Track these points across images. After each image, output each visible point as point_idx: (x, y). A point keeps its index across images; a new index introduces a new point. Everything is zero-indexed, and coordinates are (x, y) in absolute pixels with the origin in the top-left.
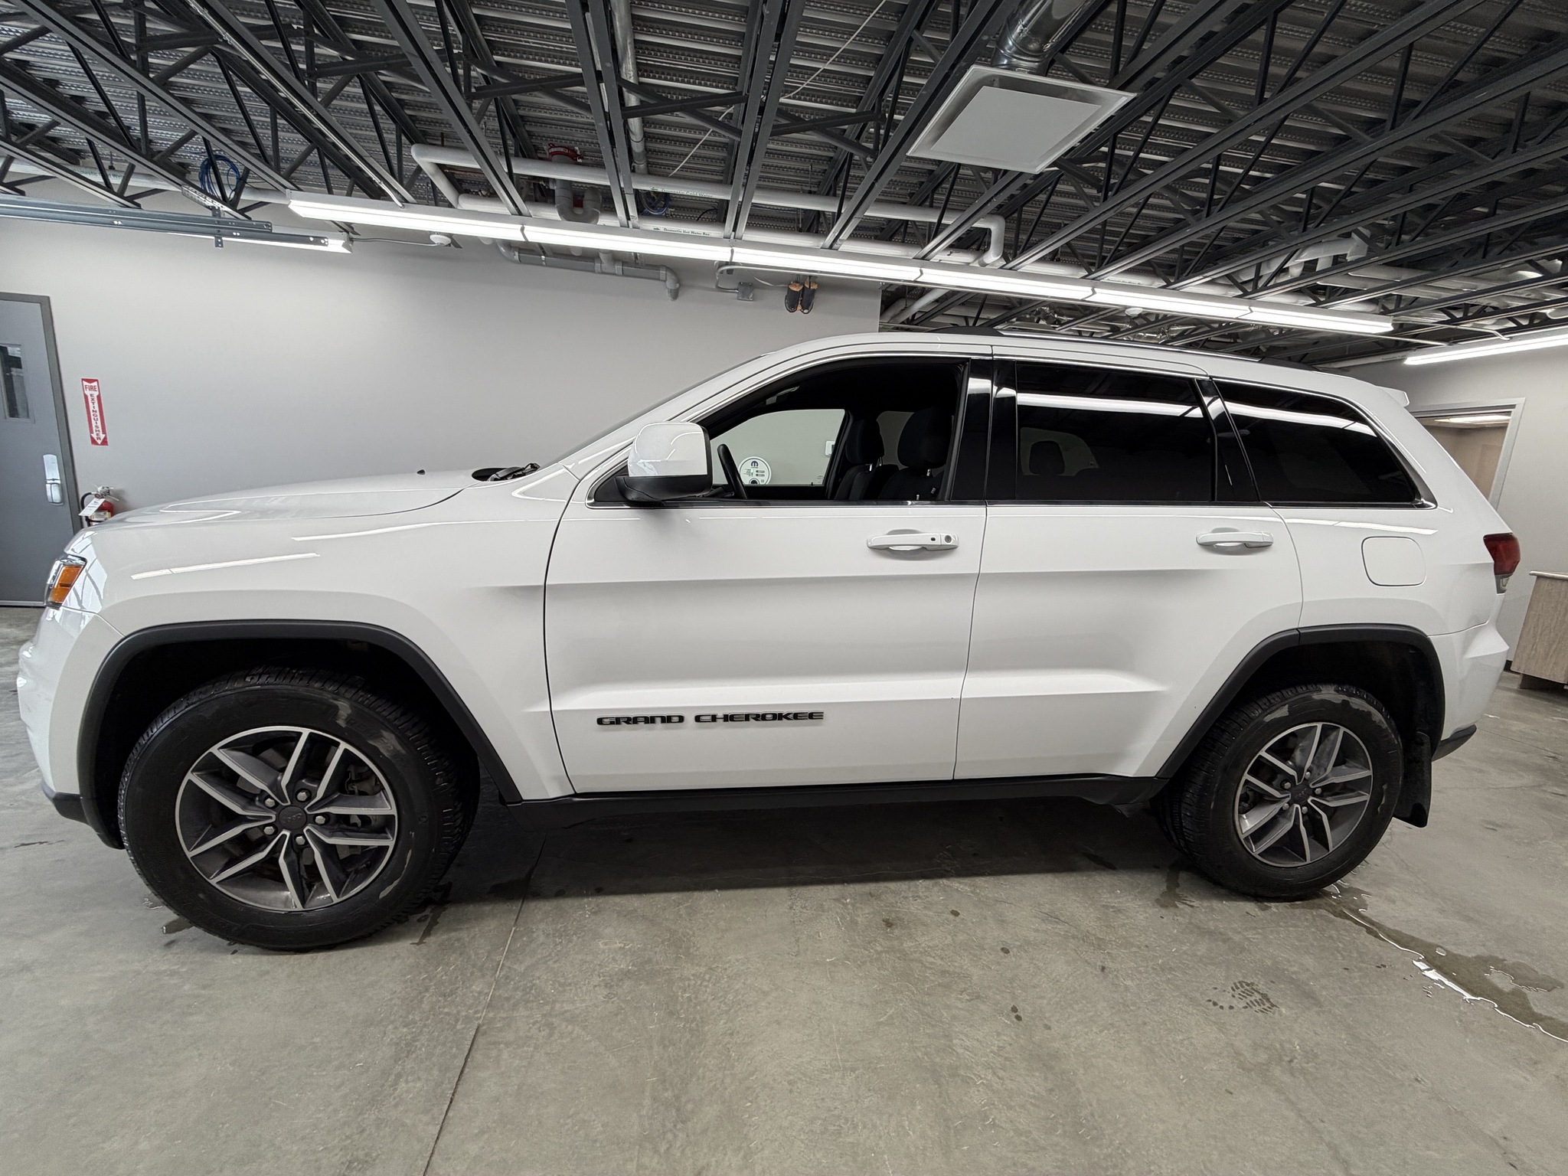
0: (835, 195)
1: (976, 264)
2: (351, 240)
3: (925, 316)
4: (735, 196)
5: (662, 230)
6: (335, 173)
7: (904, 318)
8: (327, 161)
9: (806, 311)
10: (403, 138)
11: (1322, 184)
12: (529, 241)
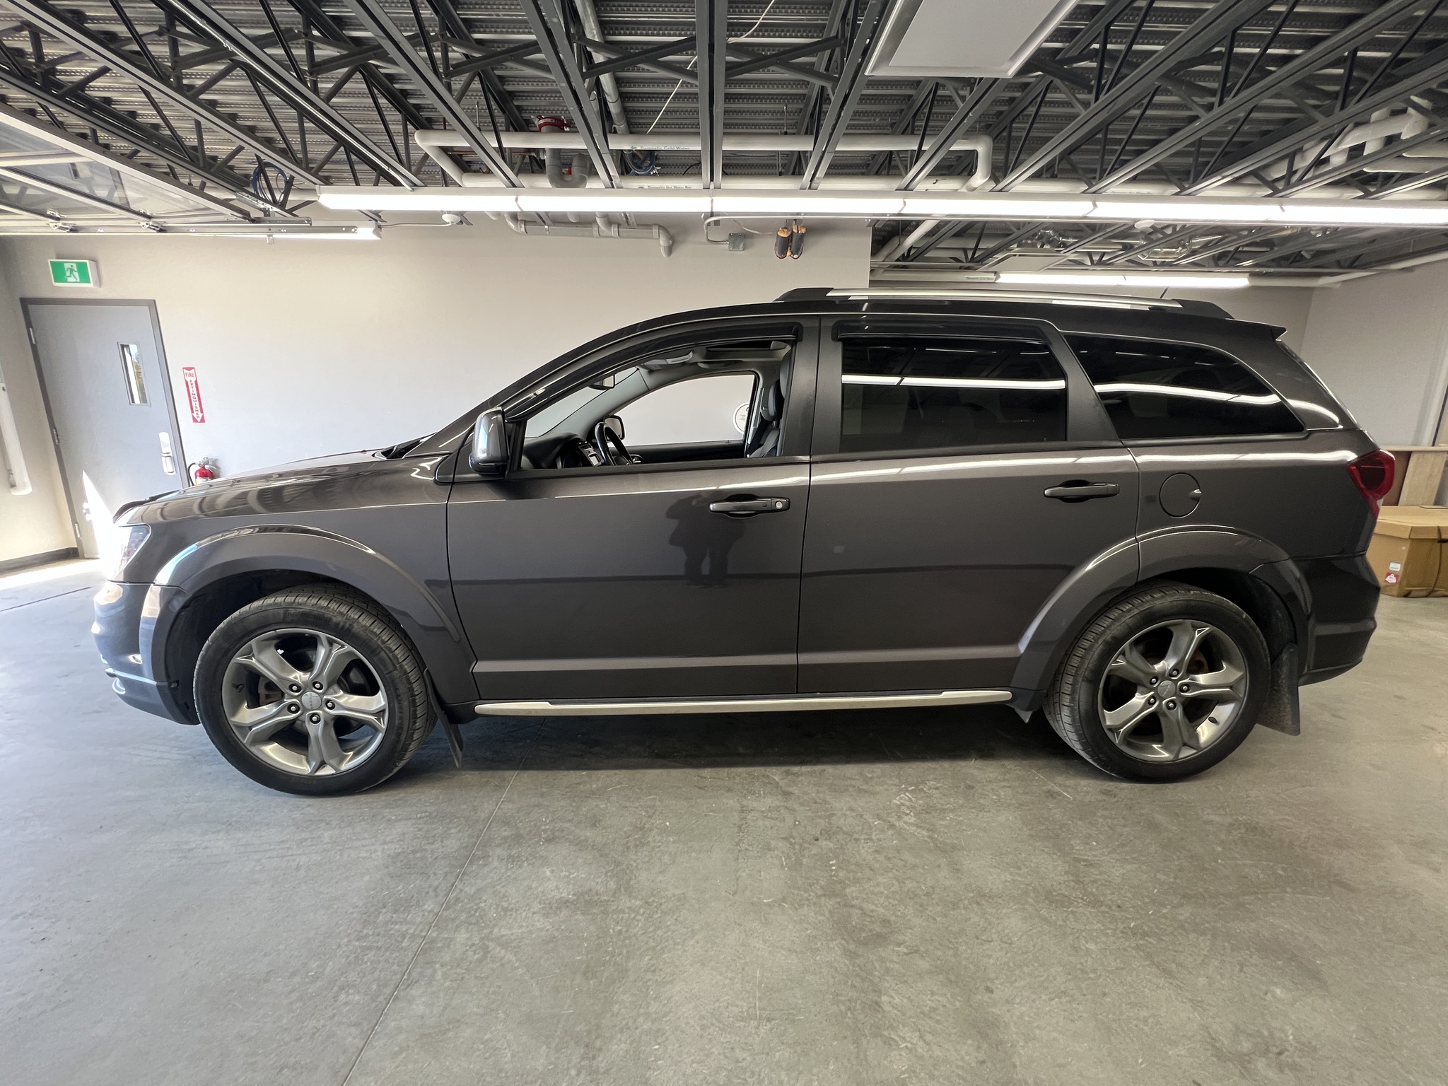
0: (812, 133)
1: (964, 190)
2: (379, 227)
3: (921, 251)
4: (705, 145)
5: (646, 187)
6: (361, 168)
7: (898, 254)
8: (353, 157)
9: (796, 256)
10: (410, 127)
11: (1360, 54)
12: (525, 210)
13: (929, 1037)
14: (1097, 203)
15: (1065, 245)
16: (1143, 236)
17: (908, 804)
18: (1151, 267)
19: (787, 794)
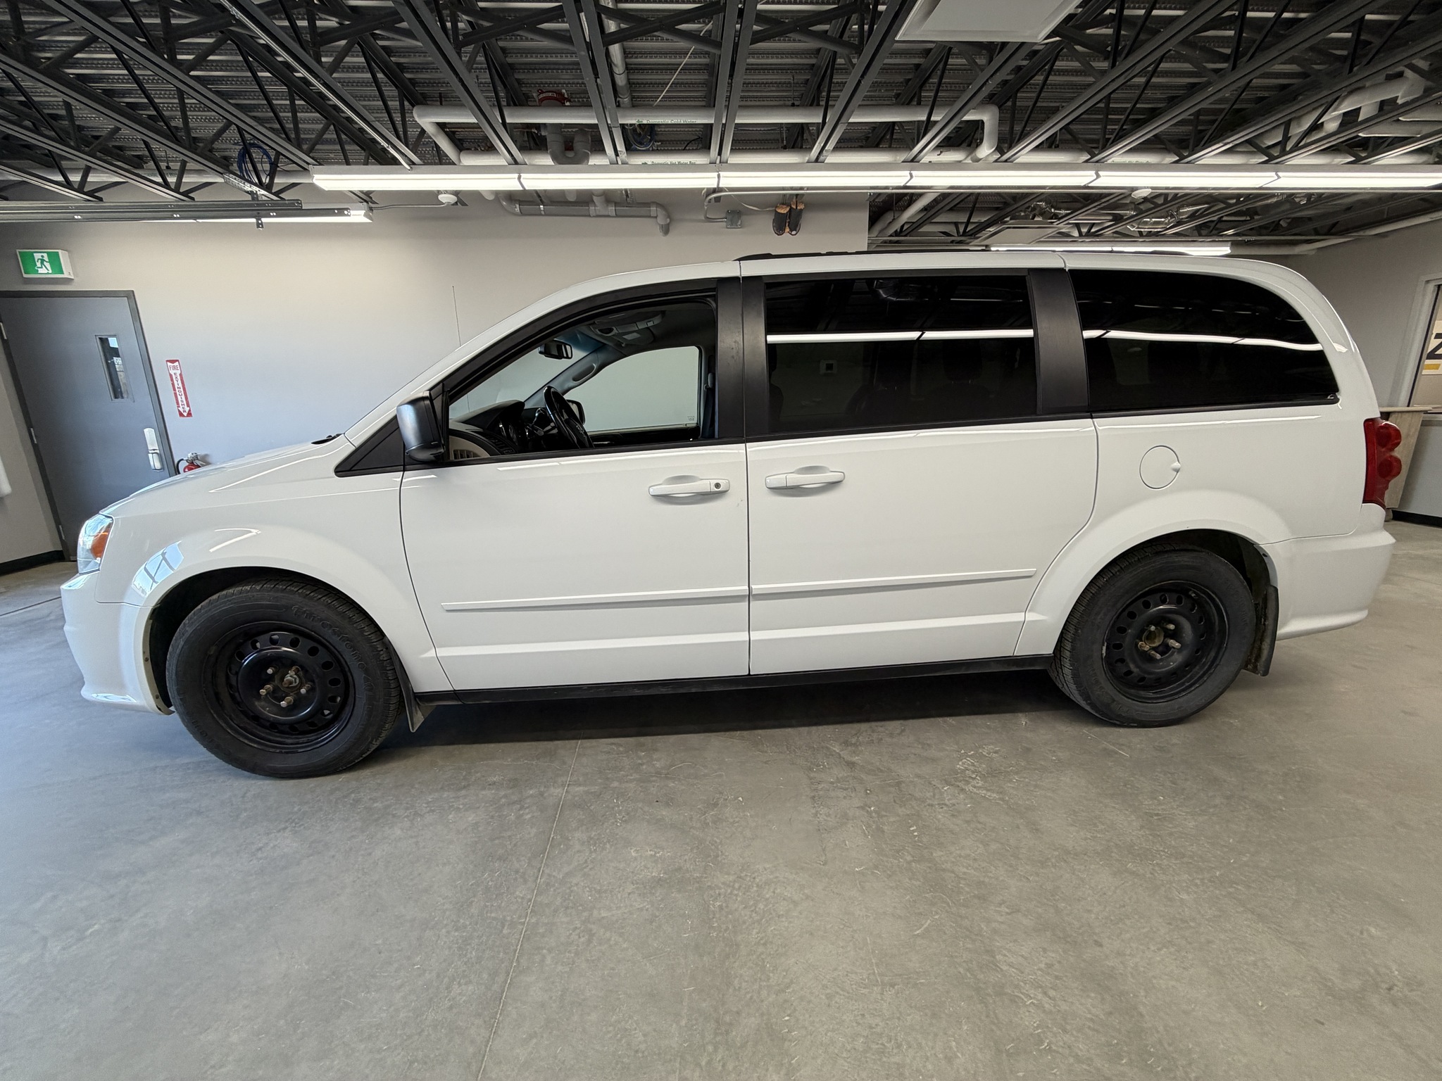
0: (818, 105)
1: (969, 161)
2: (371, 209)
3: (915, 226)
4: (718, 118)
5: (650, 163)
6: (351, 148)
7: (891, 231)
8: (343, 136)
9: (794, 233)
10: (406, 103)
11: (1368, 17)
12: (527, 188)
13: (1052, 993)
14: (1100, 173)
15: (1056, 216)
16: (1133, 206)
17: (972, 768)
18: (1137, 237)
19: (851, 765)
